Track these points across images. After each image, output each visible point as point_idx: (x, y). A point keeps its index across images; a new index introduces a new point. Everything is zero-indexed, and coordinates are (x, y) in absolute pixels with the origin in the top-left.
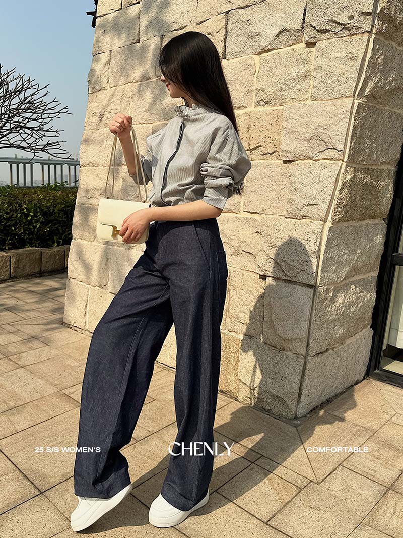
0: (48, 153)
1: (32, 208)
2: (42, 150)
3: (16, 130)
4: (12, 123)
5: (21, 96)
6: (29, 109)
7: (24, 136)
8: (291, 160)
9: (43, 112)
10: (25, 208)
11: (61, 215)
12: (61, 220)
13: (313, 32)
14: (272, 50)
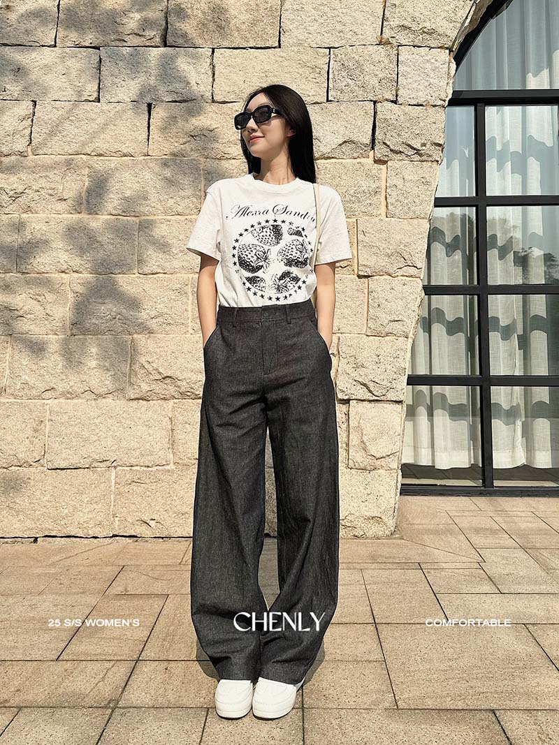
8: (369, 275)
13: (385, 151)
14: (333, 158)
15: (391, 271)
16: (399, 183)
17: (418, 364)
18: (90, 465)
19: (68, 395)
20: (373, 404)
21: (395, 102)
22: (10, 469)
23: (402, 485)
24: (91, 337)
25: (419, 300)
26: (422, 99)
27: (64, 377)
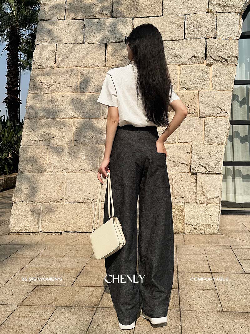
8: (205, 116)
13: (211, 60)
14: (187, 64)
15: (215, 115)
16: (218, 74)
17: (227, 157)
18: (84, 201)
19: (74, 171)
20: (207, 175)
21: (215, 38)
22: (50, 203)
23: (222, 210)
24: (83, 146)
25: (228, 127)
26: (227, 36)
27: (72, 164)
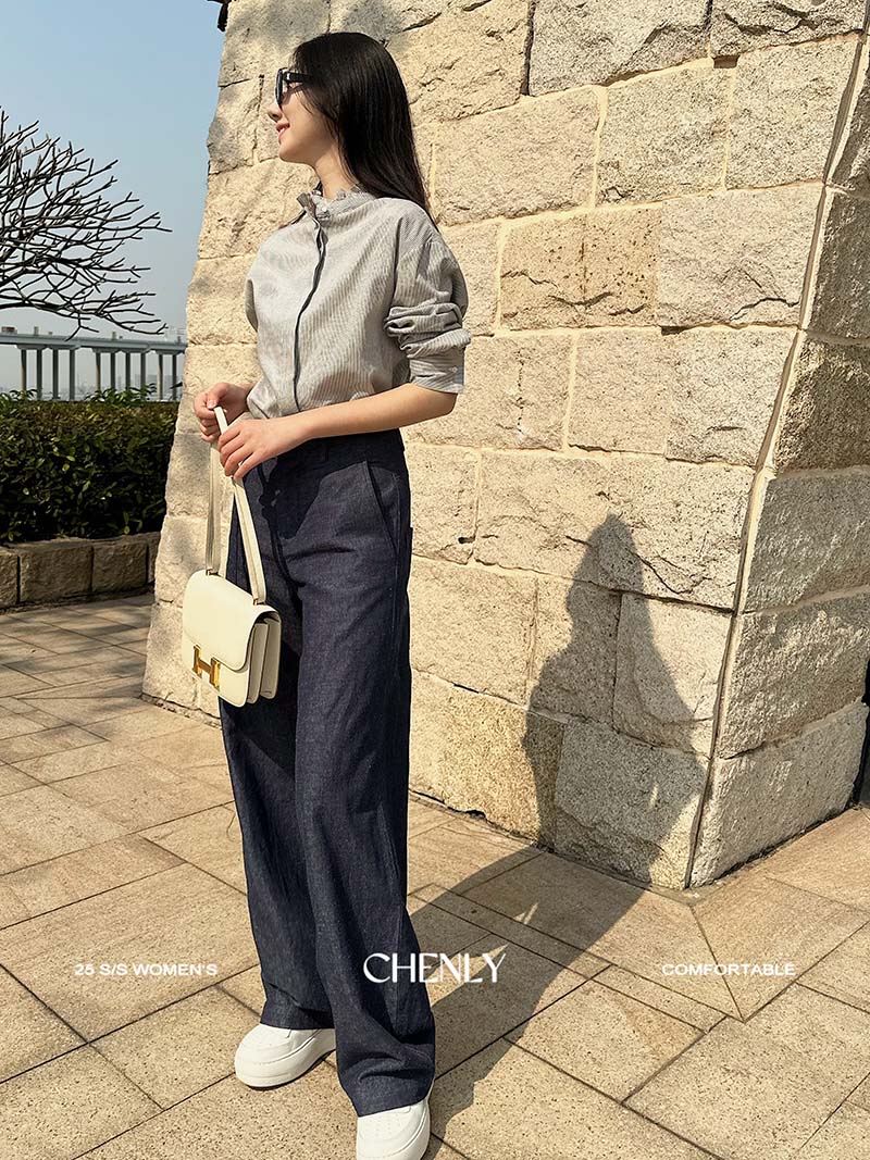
0: (112, 320)
1: (73, 445)
2: (99, 313)
3: (37, 267)
4: (30, 250)
5: (51, 188)
6: (68, 218)
7: (56, 279)
8: (680, 325)
9: (102, 224)
10: (57, 444)
11: (139, 462)
12: (140, 472)
13: (731, 34)
16: (757, 103)
20: (669, 608)
